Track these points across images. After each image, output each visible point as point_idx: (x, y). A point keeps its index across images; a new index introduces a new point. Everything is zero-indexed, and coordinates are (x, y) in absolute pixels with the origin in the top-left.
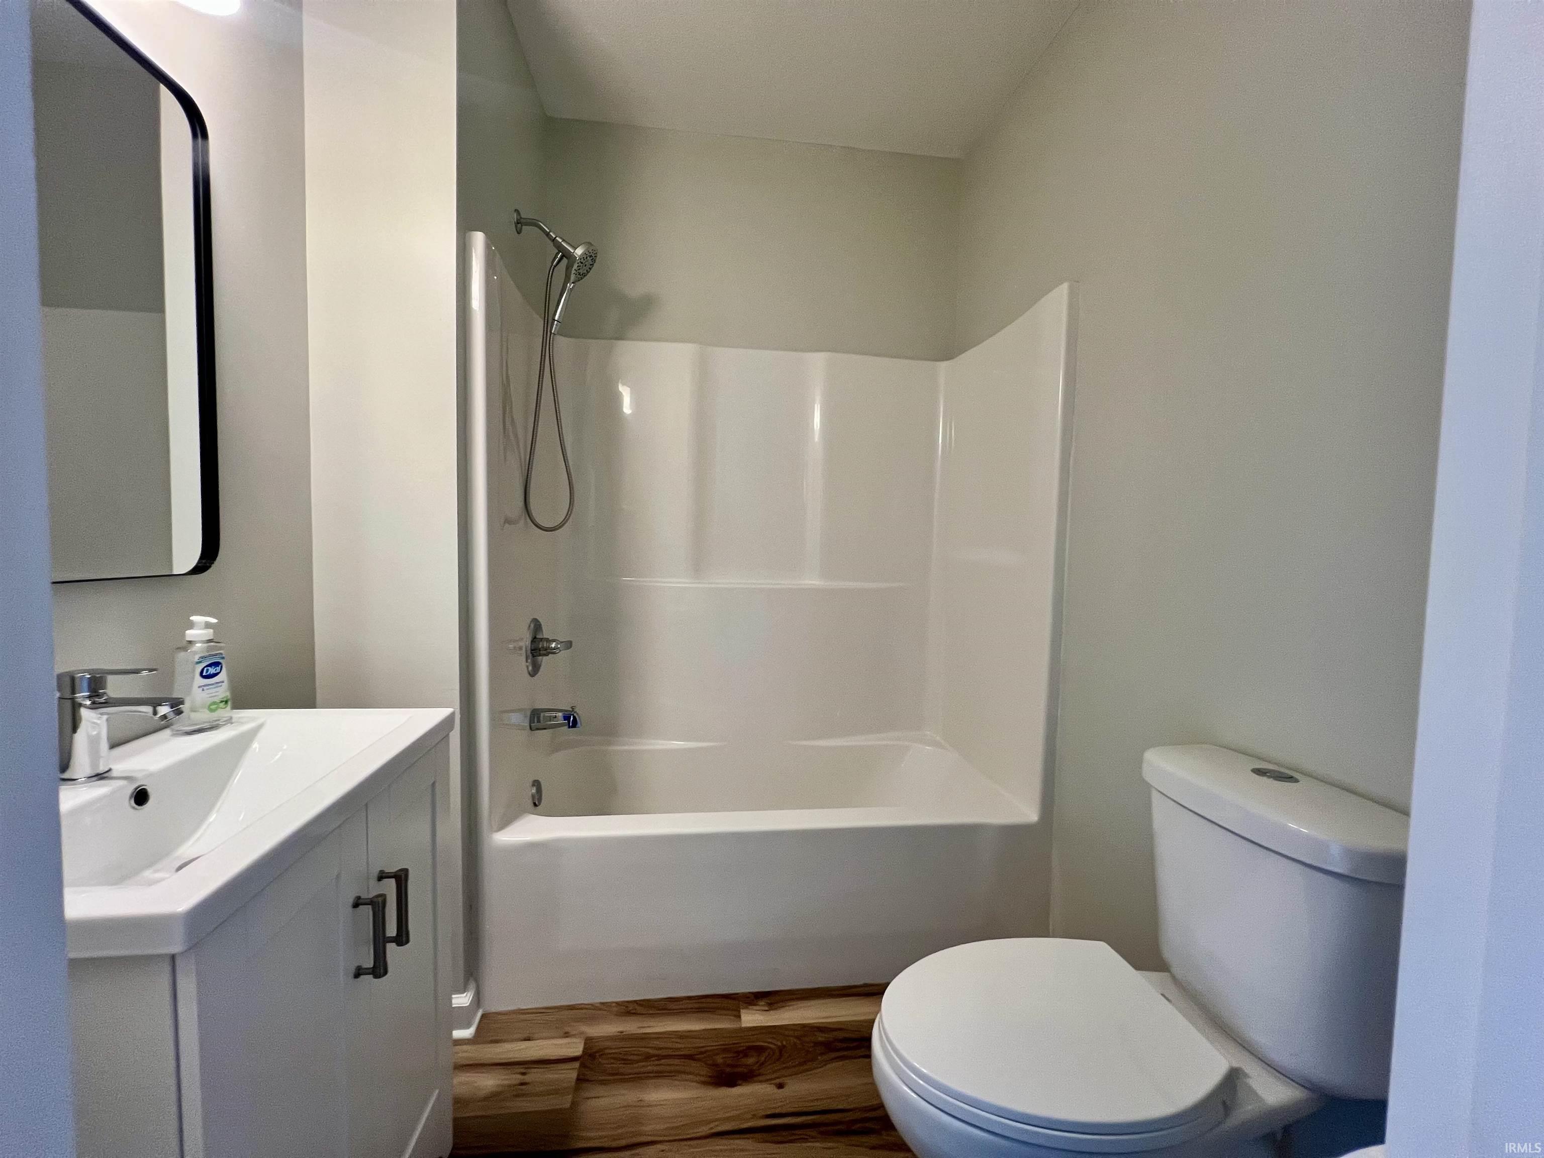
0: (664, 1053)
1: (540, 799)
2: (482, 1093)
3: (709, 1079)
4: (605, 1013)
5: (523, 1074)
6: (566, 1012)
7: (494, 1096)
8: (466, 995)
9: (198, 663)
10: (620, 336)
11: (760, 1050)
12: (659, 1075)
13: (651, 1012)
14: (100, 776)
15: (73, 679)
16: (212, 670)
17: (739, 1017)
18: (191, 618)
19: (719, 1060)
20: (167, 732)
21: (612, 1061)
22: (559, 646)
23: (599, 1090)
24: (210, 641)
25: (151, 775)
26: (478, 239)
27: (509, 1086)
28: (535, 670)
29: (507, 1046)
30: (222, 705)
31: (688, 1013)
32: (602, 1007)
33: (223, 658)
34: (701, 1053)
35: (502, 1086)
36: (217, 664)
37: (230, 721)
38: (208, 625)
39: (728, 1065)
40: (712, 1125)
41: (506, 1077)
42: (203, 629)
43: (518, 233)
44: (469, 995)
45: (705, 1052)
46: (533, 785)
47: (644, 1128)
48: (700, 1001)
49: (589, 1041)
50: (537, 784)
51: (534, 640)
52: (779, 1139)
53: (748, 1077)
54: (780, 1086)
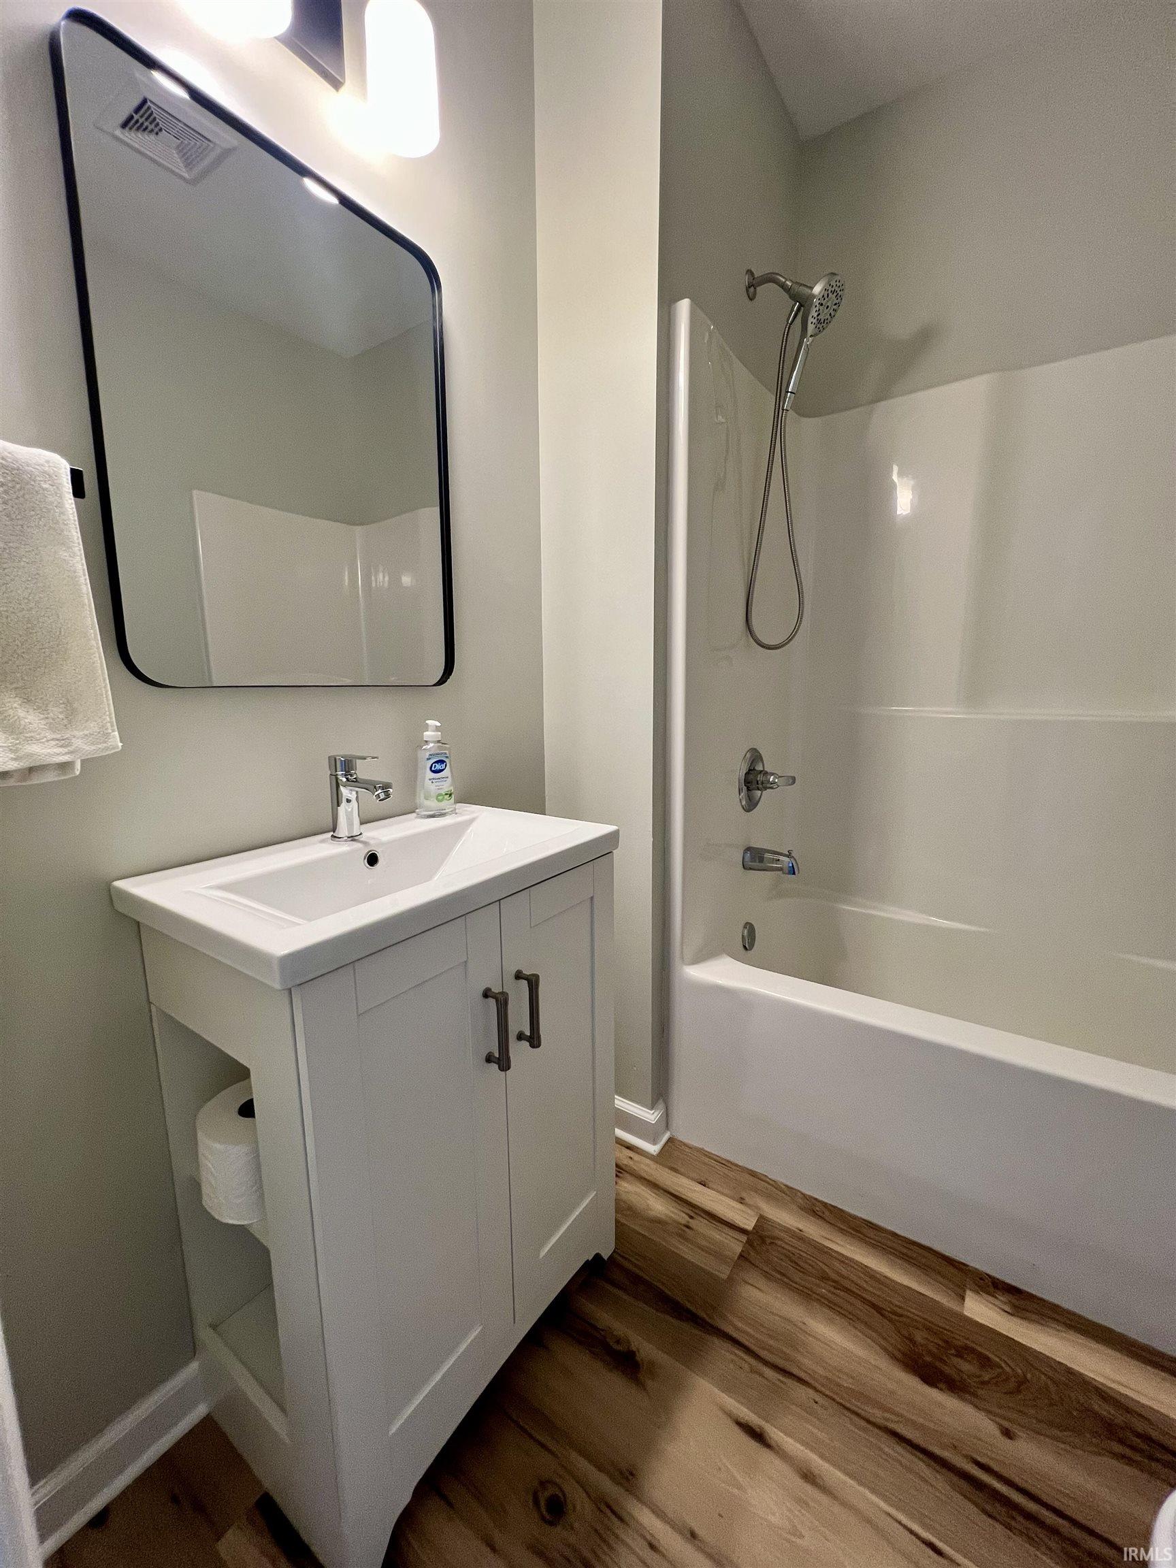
0: (847, 1284)
1: (752, 945)
2: (652, 1213)
3: (899, 1356)
4: (788, 1198)
5: (691, 1217)
6: (747, 1176)
7: (658, 1222)
8: (653, 1113)
9: (428, 759)
10: (882, 394)
11: (985, 1362)
12: (831, 1306)
13: (842, 1226)
14: (352, 838)
15: (335, 759)
16: (438, 767)
17: (963, 1299)
18: (427, 722)
19: (919, 1337)
20: (414, 815)
21: (782, 1257)
22: (776, 781)
23: (761, 1282)
24: (439, 742)
25: (382, 844)
26: (684, 308)
27: (675, 1221)
28: (751, 805)
29: (684, 1181)
30: (447, 797)
31: (891, 1253)
32: (786, 1190)
33: (447, 757)
34: (894, 1313)
35: (670, 1217)
36: (442, 762)
37: (454, 812)
38: (437, 729)
39: (930, 1353)
40: (887, 1415)
41: (676, 1211)
42: (434, 731)
43: (751, 300)
44: (656, 1114)
45: (901, 1316)
46: (745, 927)
47: (799, 1357)
48: (908, 1246)
49: (762, 1219)
50: (750, 928)
51: (751, 771)
52: (988, 1507)
53: (954, 1386)
54: (1007, 1434)
